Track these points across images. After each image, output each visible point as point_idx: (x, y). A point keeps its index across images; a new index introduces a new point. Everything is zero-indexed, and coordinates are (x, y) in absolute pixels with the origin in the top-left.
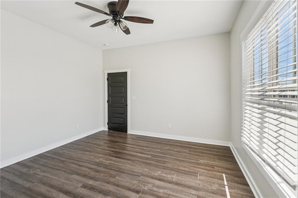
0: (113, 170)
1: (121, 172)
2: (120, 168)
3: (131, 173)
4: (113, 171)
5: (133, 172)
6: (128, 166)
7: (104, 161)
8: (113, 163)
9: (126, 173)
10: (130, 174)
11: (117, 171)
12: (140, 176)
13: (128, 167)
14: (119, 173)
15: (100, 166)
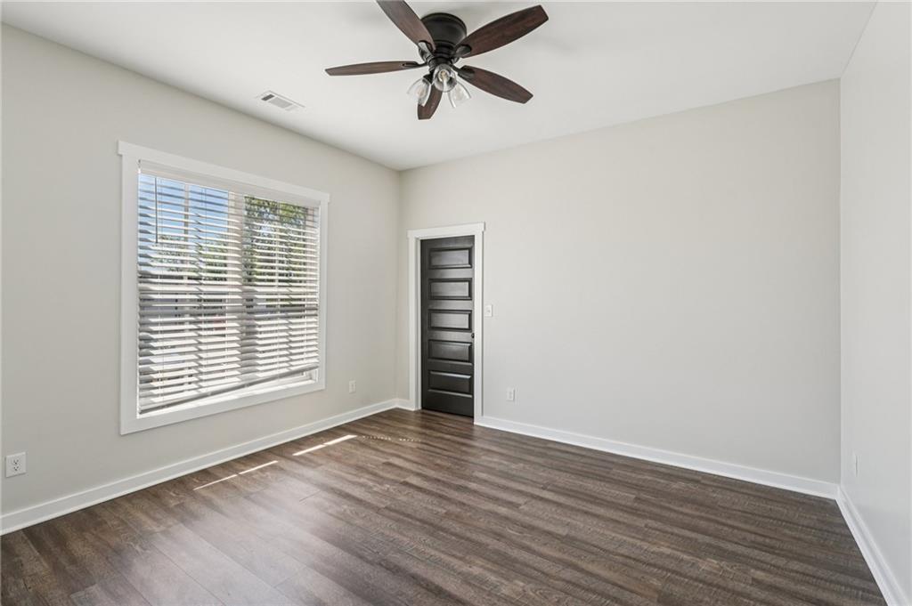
0: (452, 534)
1: (431, 524)
2: (432, 535)
3: (405, 518)
4: (453, 530)
5: (398, 520)
6: (405, 539)
7: (493, 578)
8: (455, 563)
9: (418, 520)
10: (408, 516)
11: (443, 530)
12: (386, 508)
13: (407, 537)
14: (437, 521)
15: (497, 552)
